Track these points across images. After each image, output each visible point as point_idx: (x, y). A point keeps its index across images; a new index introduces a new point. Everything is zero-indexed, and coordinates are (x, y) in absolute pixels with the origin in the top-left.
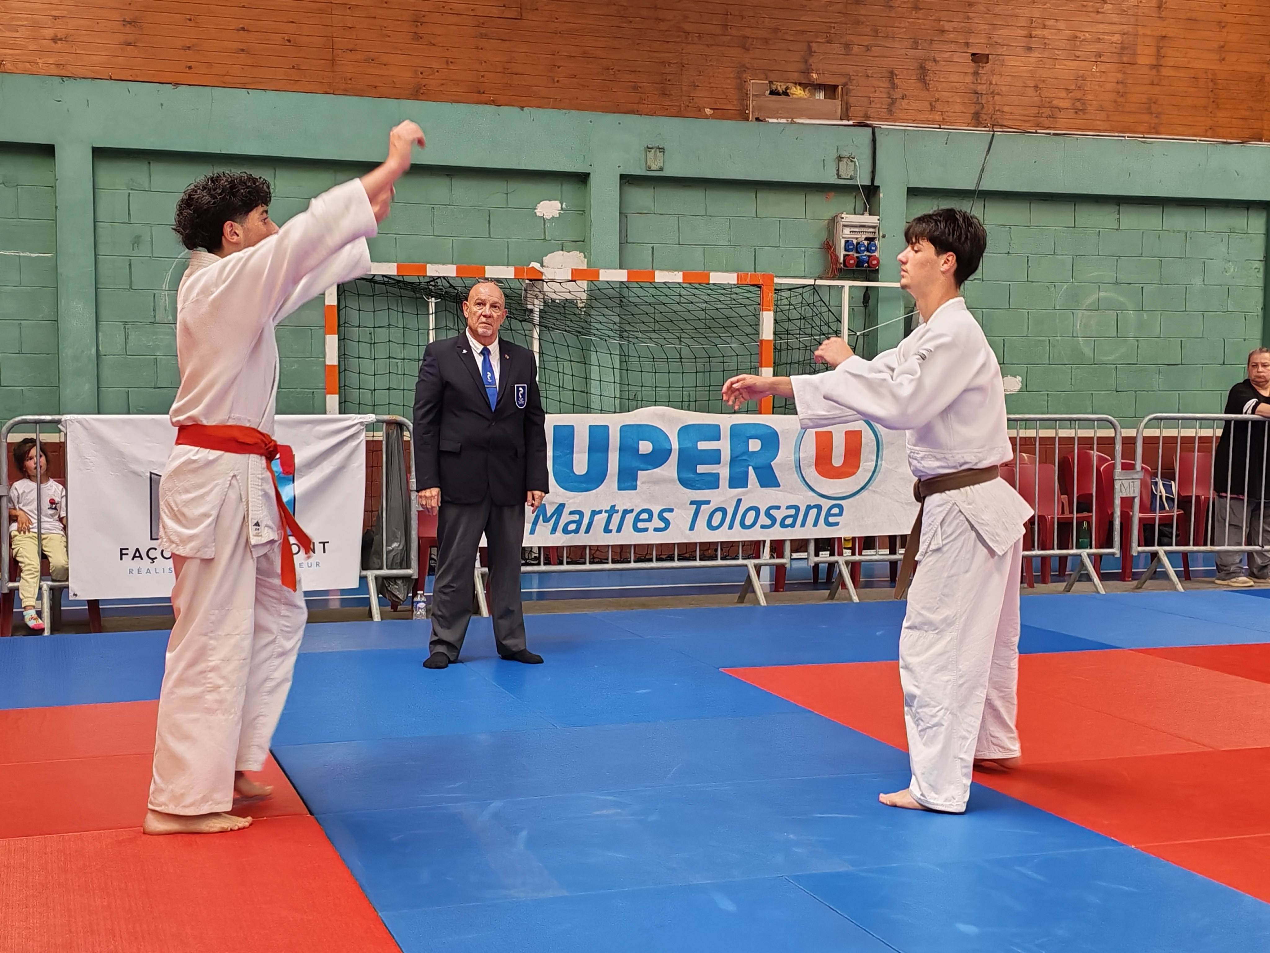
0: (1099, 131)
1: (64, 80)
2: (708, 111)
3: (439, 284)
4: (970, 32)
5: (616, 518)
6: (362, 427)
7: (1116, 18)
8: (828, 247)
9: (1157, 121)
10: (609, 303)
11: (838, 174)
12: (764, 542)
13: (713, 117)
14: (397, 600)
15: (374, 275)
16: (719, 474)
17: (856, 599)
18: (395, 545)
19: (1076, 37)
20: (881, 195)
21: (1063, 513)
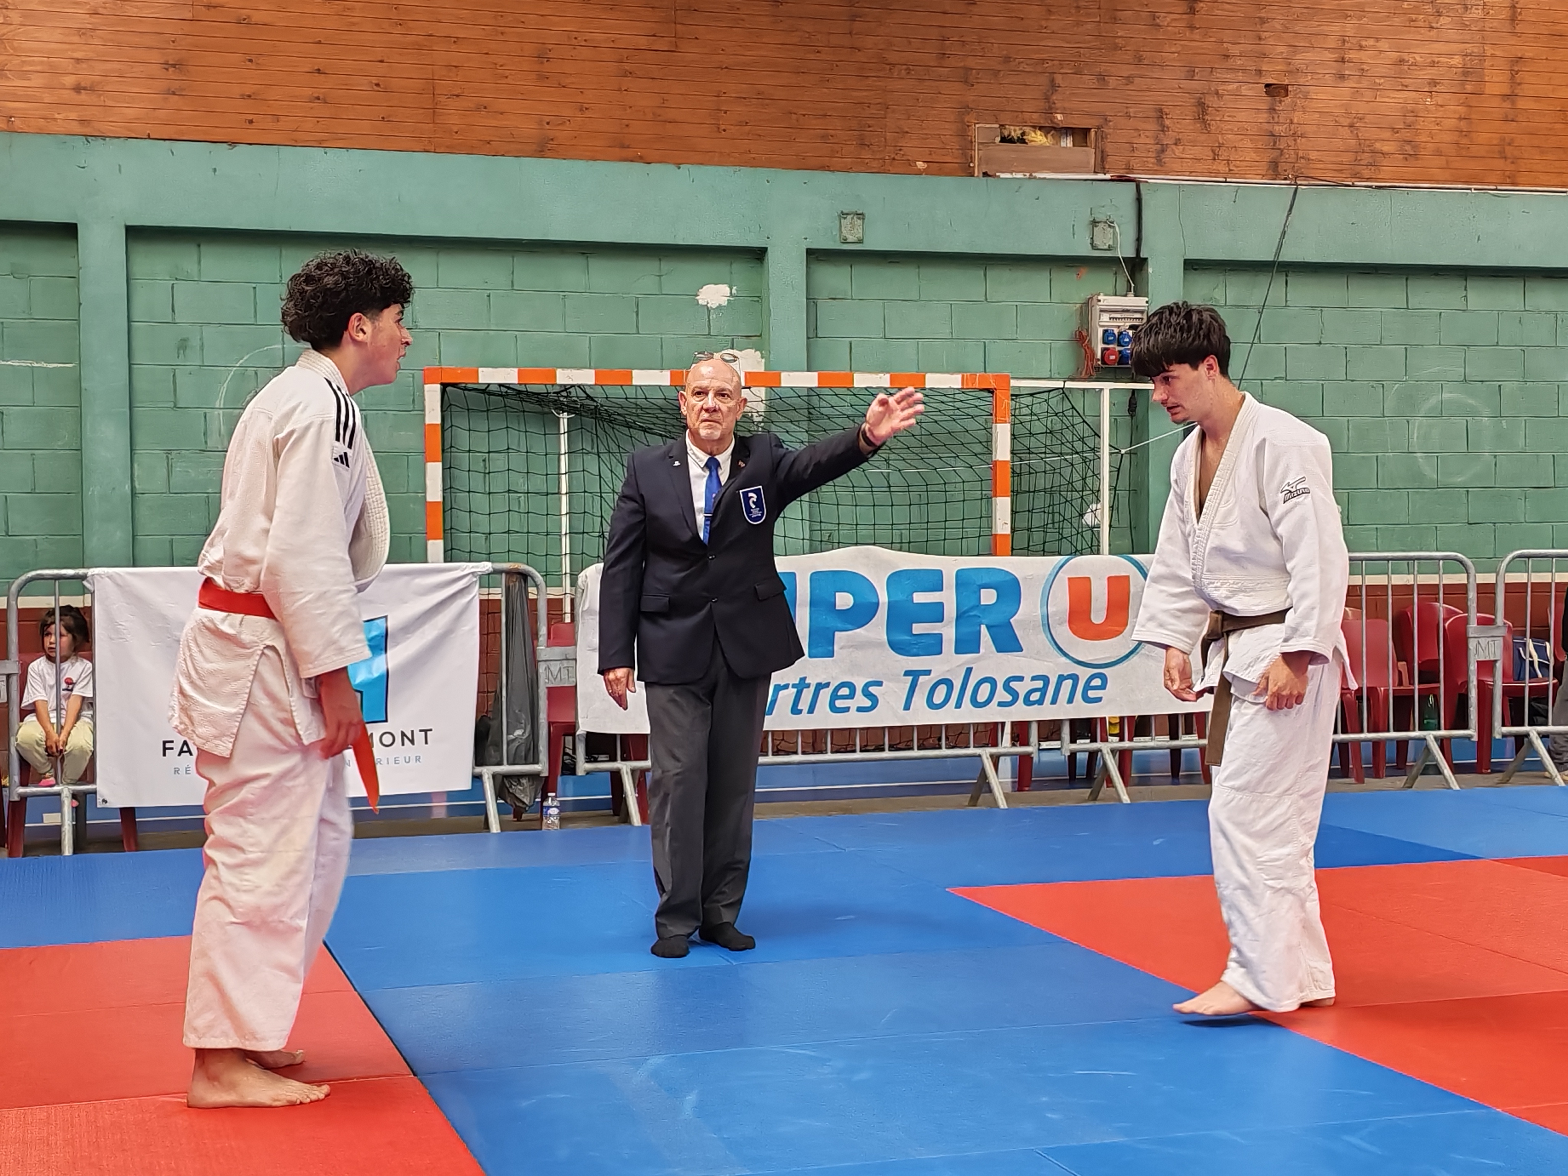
0: (1437, 182)
1: (90, 140)
2: (920, 165)
3: (572, 395)
4: (1264, 55)
5: (807, 695)
6: (475, 579)
7: (1453, 35)
8: (1081, 338)
9: (1512, 167)
10: (793, 415)
11: (1092, 244)
12: (1003, 724)
13: (926, 172)
14: (521, 805)
15: (489, 385)
16: (941, 634)
17: (1126, 799)
18: (518, 732)
19: (1403, 60)
20: (1150, 270)
21: (1401, 683)
